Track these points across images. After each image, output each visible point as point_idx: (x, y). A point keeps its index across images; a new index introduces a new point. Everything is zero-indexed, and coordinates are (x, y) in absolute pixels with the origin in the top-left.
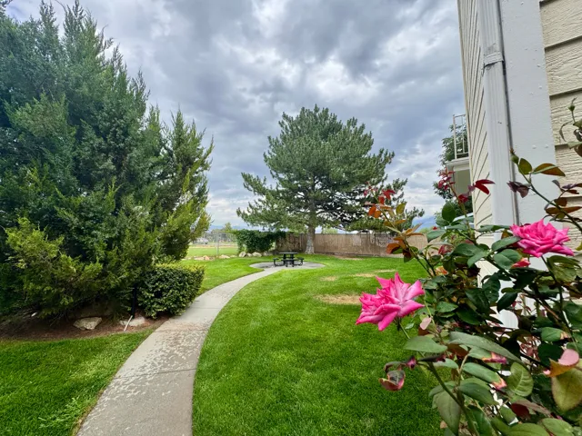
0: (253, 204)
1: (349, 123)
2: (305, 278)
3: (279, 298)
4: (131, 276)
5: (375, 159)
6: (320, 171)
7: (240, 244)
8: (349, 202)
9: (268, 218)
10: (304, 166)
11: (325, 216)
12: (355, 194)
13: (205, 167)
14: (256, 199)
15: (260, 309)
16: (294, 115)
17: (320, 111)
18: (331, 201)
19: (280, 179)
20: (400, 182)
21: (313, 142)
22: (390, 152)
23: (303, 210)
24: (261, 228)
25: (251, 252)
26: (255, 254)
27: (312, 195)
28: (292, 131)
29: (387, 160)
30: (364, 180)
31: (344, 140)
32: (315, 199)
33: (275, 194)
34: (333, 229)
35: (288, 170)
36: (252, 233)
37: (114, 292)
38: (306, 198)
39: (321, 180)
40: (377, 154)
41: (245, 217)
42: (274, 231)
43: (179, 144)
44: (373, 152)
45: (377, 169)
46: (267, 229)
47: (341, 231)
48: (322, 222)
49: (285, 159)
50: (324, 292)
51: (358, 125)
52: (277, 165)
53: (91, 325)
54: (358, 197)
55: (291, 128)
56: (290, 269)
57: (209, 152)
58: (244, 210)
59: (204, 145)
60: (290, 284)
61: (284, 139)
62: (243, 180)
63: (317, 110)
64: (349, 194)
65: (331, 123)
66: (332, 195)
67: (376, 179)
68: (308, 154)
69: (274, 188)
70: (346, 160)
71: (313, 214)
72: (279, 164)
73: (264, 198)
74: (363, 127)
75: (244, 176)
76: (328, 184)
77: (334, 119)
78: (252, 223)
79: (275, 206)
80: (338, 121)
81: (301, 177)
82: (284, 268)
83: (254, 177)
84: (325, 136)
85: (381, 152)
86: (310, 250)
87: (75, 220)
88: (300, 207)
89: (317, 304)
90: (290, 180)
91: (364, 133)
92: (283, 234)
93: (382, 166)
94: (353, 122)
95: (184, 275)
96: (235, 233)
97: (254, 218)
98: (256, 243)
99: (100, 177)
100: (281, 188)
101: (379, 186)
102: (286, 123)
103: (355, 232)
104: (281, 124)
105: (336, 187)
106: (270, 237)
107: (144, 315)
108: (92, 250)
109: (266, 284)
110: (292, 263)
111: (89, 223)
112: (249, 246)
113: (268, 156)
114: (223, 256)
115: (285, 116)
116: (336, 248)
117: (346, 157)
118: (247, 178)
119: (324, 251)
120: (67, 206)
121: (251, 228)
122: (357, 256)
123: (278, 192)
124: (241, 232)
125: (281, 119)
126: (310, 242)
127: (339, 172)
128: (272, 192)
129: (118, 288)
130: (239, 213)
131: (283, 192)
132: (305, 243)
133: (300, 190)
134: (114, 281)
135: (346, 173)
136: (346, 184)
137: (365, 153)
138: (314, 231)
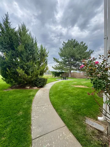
0: (56, 65)
1: (81, 43)
2: (69, 82)
3: (63, 85)
4: (35, 79)
5: (88, 53)
6: (73, 56)
7: (53, 75)
8: (80, 64)
9: (59, 68)
10: (69, 55)
11: (74, 68)
12: (82, 62)
13: (47, 56)
14: (56, 64)
15: (59, 87)
16: (66, 42)
17: (73, 40)
18: (76, 64)
19: (62, 59)
20: (95, 58)
21: (71, 49)
22: (92, 50)
23: (68, 66)
24: (58, 71)
25: (55, 76)
26: (56, 77)
27: (70, 63)
28: (66, 46)
29: (92, 52)
30: (85, 58)
31: (79, 48)
32: (71, 64)
33: (61, 62)
34: (76, 71)
35: (65, 56)
36: (56, 72)
37: (32, 82)
38: (69, 63)
39: (73, 59)
40: (89, 51)
41: (54, 68)
42: (61, 71)
43: (42, 52)
44: (88, 51)
45: (88, 55)
46: (59, 71)
47: (78, 72)
48: (73, 69)
49: (64, 53)
50: (73, 85)
51: (84, 43)
52: (61, 55)
53: (28, 87)
54: (83, 63)
55: (65, 45)
56: (65, 80)
57: (48, 53)
58: (54, 66)
59: (47, 51)
60: (65, 83)
61: (64, 48)
62: (53, 59)
63: (72, 40)
64: (80, 62)
65: (76, 43)
66: (76, 62)
67: (88, 58)
68: (70, 52)
69: (61, 61)
70: (80, 53)
71: (71, 67)
72: (62, 55)
73: (59, 64)
74: (85, 44)
75: (54, 58)
76: (75, 60)
77: (77, 42)
78: (56, 70)
79: (61, 65)
80: (78, 42)
81: (68, 58)
82: (63, 80)
83: (56, 58)
84: (74, 47)
85: (90, 50)
86: (70, 76)
87: (26, 67)
88: (67, 66)
89: (72, 87)
90: (65, 59)
91: (85, 45)
92: (63, 72)
93: (90, 54)
94: (82, 43)
95: (44, 79)
96: (52, 72)
97: (56, 68)
98: (57, 74)
99: (30, 59)
100: (63, 61)
101: (89, 60)
102: (64, 44)
103: (82, 72)
104: (63, 44)
105: (77, 60)
106: (60, 73)
107: (37, 87)
108: (29, 73)
109: (60, 83)
110: (66, 79)
111: (28, 68)
112: (55, 75)
113: (60, 53)
114: (49, 77)
115: (64, 42)
116: (76, 76)
117: (80, 52)
118: (54, 59)
119: (73, 77)
120: (25, 65)
121: (55, 71)
122: (82, 78)
123: (62, 62)
124: (53, 72)
125: (63, 43)
126: (70, 75)
127: (78, 56)
128: (60, 62)
129: (33, 81)
130: (52, 67)
131: (63, 62)
132: (68, 74)
133: (67, 61)
134: (32, 79)
135: (80, 57)
136: (80, 59)
137: (85, 51)
138: (71, 72)
